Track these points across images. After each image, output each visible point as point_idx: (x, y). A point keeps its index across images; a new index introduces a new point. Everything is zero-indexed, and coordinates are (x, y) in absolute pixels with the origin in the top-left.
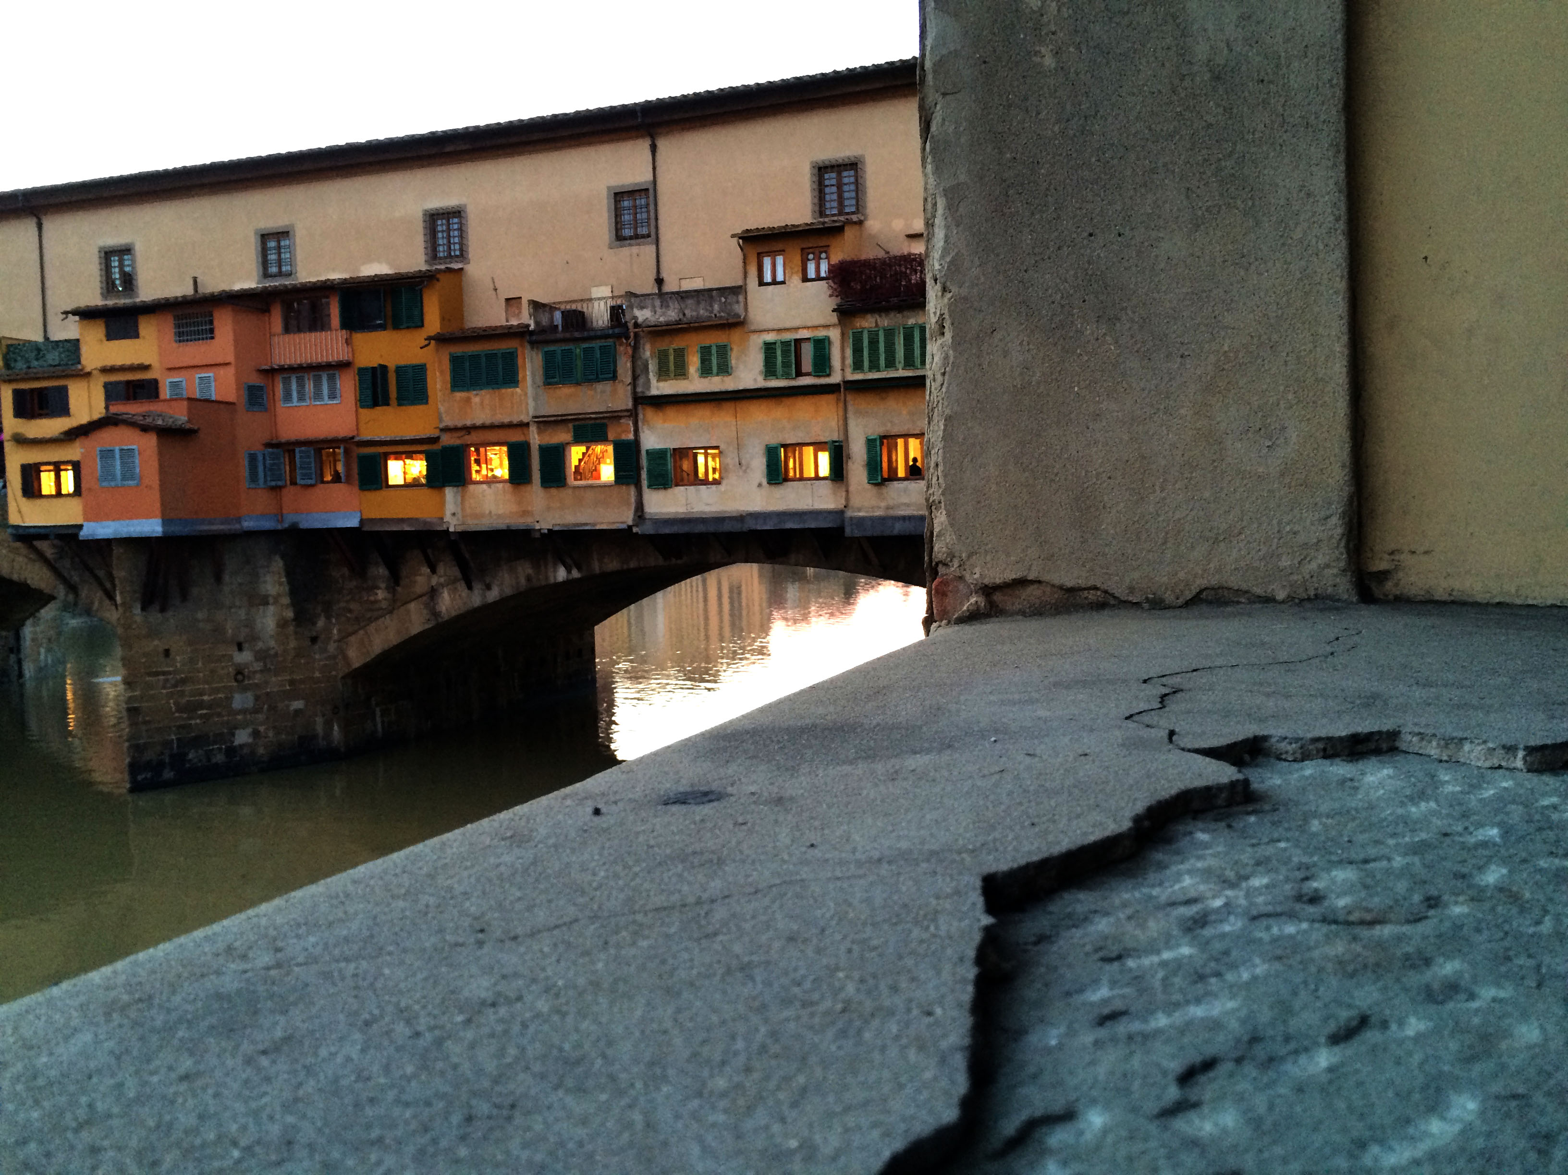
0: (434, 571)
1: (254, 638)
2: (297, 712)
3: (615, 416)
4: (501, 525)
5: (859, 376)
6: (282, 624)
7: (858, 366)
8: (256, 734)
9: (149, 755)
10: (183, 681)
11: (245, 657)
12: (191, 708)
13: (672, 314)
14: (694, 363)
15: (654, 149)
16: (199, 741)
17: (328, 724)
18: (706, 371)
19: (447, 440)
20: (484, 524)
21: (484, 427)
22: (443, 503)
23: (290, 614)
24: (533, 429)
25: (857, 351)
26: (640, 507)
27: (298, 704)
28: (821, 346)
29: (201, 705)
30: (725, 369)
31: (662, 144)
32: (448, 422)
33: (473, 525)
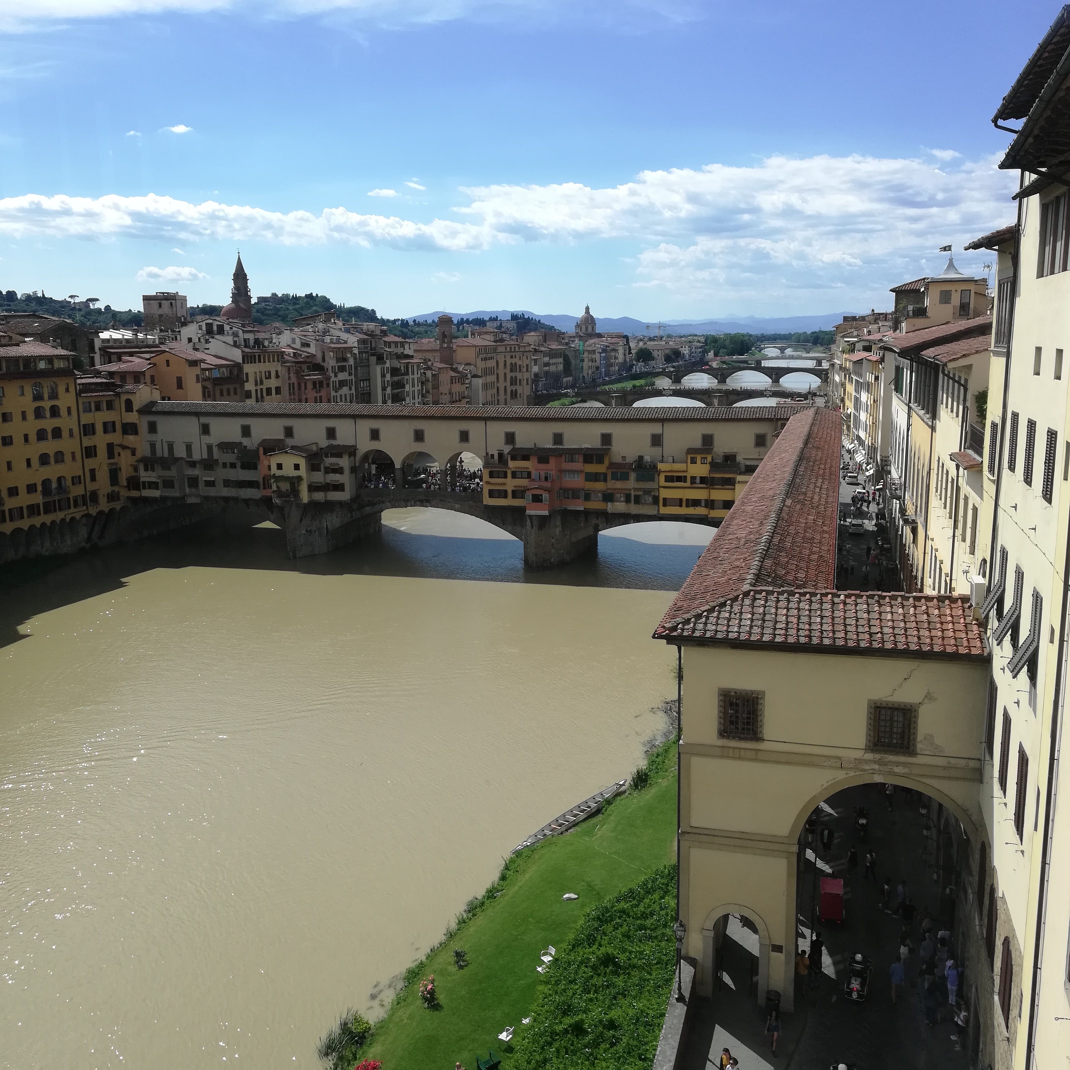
1: (555, 535)
2: (562, 553)
3: (654, 490)
4: (622, 512)
6: (559, 532)
12: (545, 553)
13: (668, 469)
15: (663, 425)
19: (609, 491)
20: (617, 512)
21: (620, 489)
22: (607, 506)
24: (632, 491)
26: (659, 511)
32: (609, 487)
33: (615, 512)
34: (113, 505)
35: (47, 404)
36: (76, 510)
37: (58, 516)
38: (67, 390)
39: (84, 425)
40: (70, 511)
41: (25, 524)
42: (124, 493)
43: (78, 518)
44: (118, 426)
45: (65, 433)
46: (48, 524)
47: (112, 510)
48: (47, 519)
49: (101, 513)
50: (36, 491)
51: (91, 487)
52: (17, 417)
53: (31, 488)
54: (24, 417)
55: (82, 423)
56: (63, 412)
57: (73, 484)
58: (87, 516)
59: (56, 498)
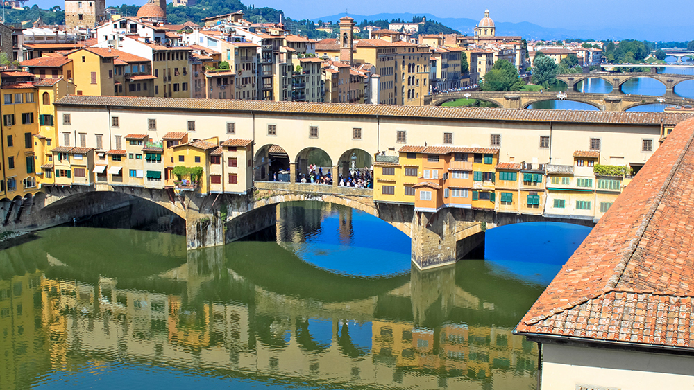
1: (442, 232)
3: (540, 190)
4: (509, 211)
5: (599, 190)
6: (447, 229)
7: (599, 187)
8: (441, 255)
9: (425, 260)
10: (431, 243)
13: (555, 170)
14: (560, 182)
15: (551, 130)
18: (563, 183)
20: (505, 211)
21: (507, 189)
23: (448, 226)
24: (519, 191)
25: (599, 184)
26: (544, 211)
27: (448, 248)
28: (591, 181)
29: (433, 248)
30: (568, 183)
32: (497, 187)
33: (502, 211)
34: (28, 191)
39: (5, 116)
44: (36, 118)
47: (28, 196)
49: (17, 198)
51: (9, 174)
55: (3, 114)
58: (5, 200)
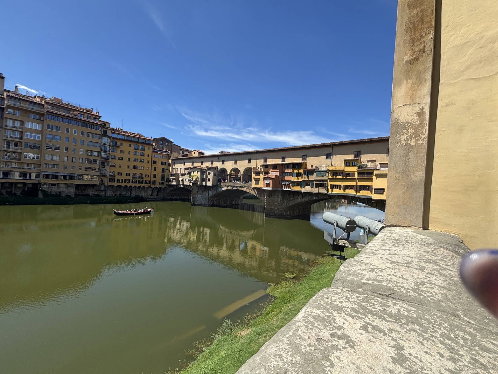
0: (298, 196)
1: (278, 201)
2: (281, 211)
3: (325, 180)
4: (309, 192)
5: (360, 178)
6: (280, 200)
8: (277, 212)
9: (267, 213)
10: (271, 205)
11: (277, 204)
12: (271, 209)
13: (334, 169)
15: (332, 149)
16: (272, 212)
17: (284, 212)
20: (307, 192)
23: (281, 199)
24: (314, 181)
26: (327, 191)
27: (281, 210)
28: (354, 174)
29: (272, 208)
31: (333, 148)
33: (305, 192)
34: (161, 186)
35: (140, 152)
36: (145, 184)
37: (138, 185)
38: (149, 149)
39: (154, 161)
40: (143, 184)
41: (123, 184)
42: (166, 183)
43: (146, 187)
44: (167, 164)
45: (146, 161)
46: (133, 186)
47: (161, 188)
48: (133, 185)
49: (156, 188)
50: (130, 175)
51: (153, 179)
52: (126, 153)
53: (128, 175)
54: (129, 153)
55: (153, 160)
56: (146, 155)
57: (146, 177)
58: (151, 187)
59: (138, 179)
